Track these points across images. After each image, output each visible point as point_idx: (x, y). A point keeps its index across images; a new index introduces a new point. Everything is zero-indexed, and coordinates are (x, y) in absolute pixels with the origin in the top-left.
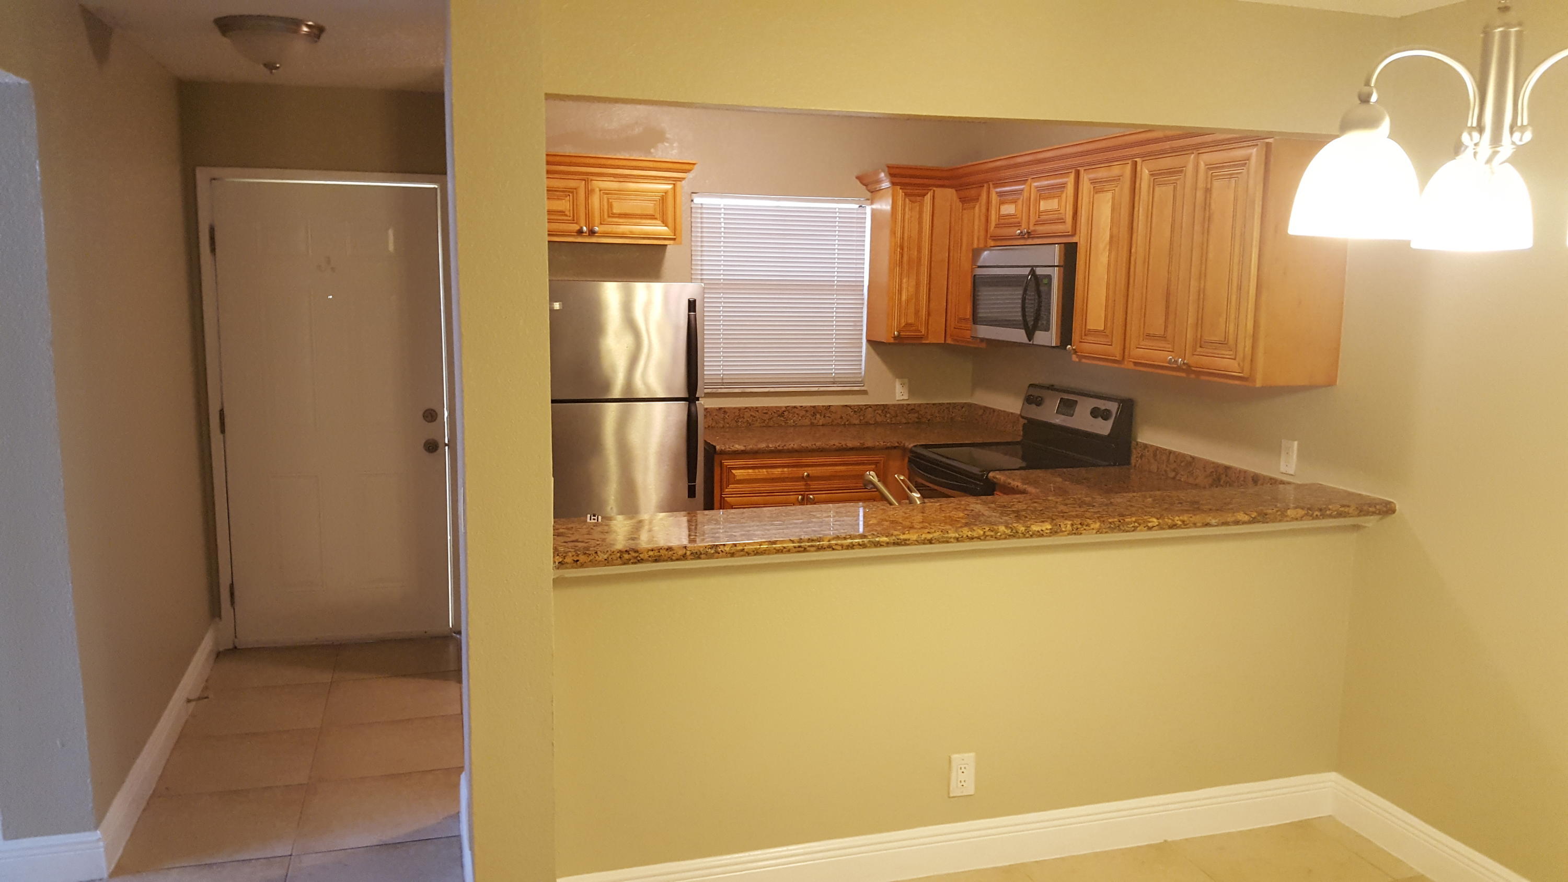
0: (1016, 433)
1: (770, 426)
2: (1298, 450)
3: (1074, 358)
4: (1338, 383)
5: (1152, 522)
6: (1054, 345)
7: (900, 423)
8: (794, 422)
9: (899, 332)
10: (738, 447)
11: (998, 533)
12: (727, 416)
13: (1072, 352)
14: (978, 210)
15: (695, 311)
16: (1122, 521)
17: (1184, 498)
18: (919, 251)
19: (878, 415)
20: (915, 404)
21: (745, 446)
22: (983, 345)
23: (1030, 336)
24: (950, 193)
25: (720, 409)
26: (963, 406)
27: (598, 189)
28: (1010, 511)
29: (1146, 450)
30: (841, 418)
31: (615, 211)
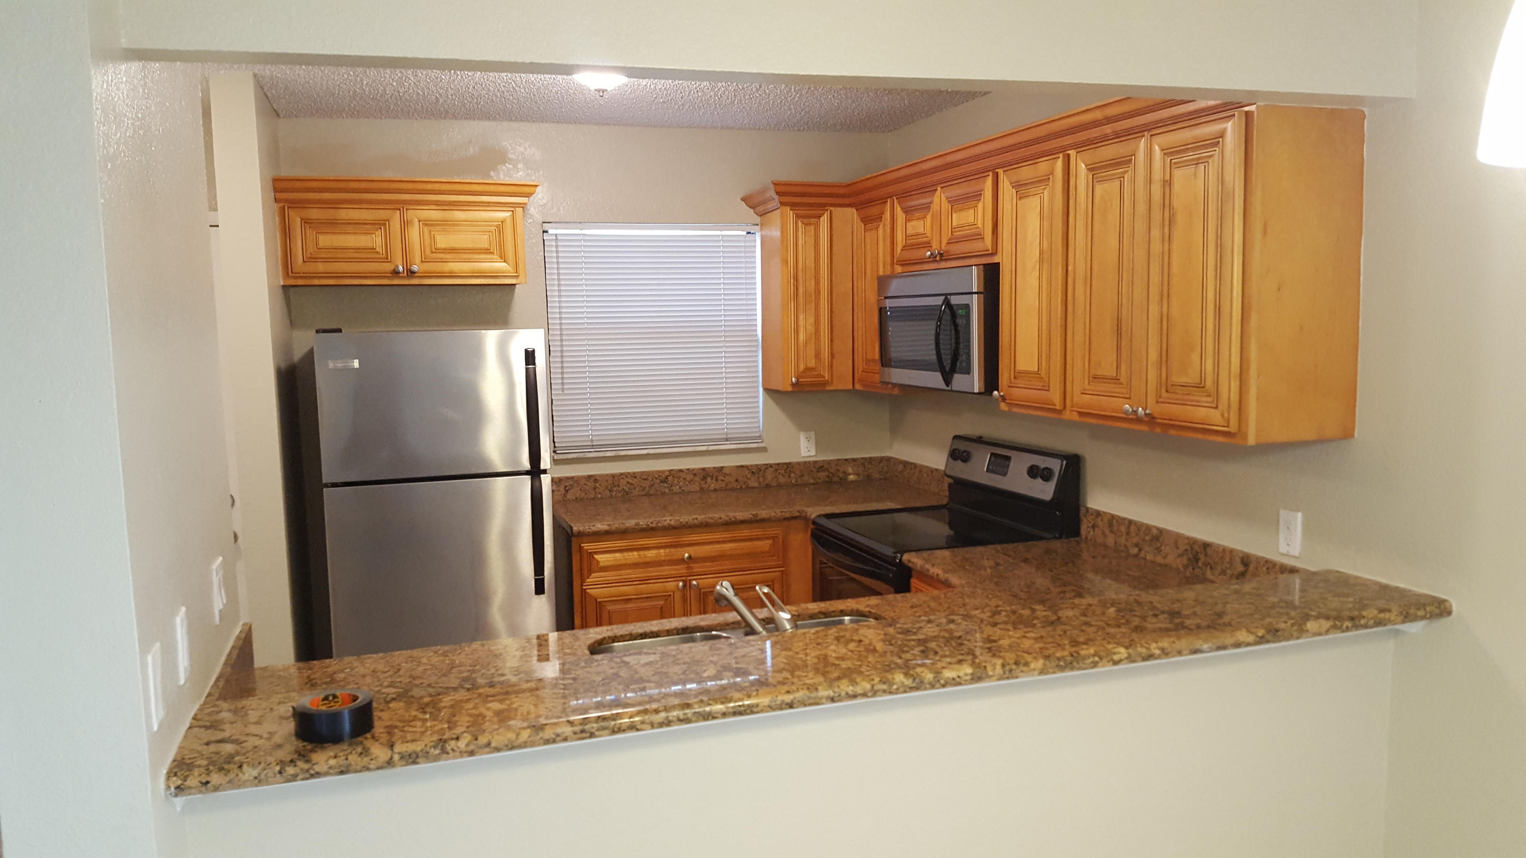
0: (942, 495)
1: (651, 495)
2: (1303, 524)
3: (1003, 406)
4: (1356, 434)
5: (1119, 653)
6: (976, 391)
7: (807, 485)
8: (680, 488)
9: (797, 379)
10: (601, 526)
11: (894, 684)
12: (598, 485)
13: (1000, 400)
14: (883, 231)
15: (534, 364)
16: (1075, 655)
17: (1159, 606)
18: (817, 283)
19: (781, 476)
20: (824, 461)
21: (609, 525)
22: (896, 391)
23: (948, 382)
24: (851, 212)
25: (590, 477)
26: (881, 460)
27: (416, 220)
28: (913, 640)
29: (1100, 518)
30: (737, 480)
31: (439, 246)
